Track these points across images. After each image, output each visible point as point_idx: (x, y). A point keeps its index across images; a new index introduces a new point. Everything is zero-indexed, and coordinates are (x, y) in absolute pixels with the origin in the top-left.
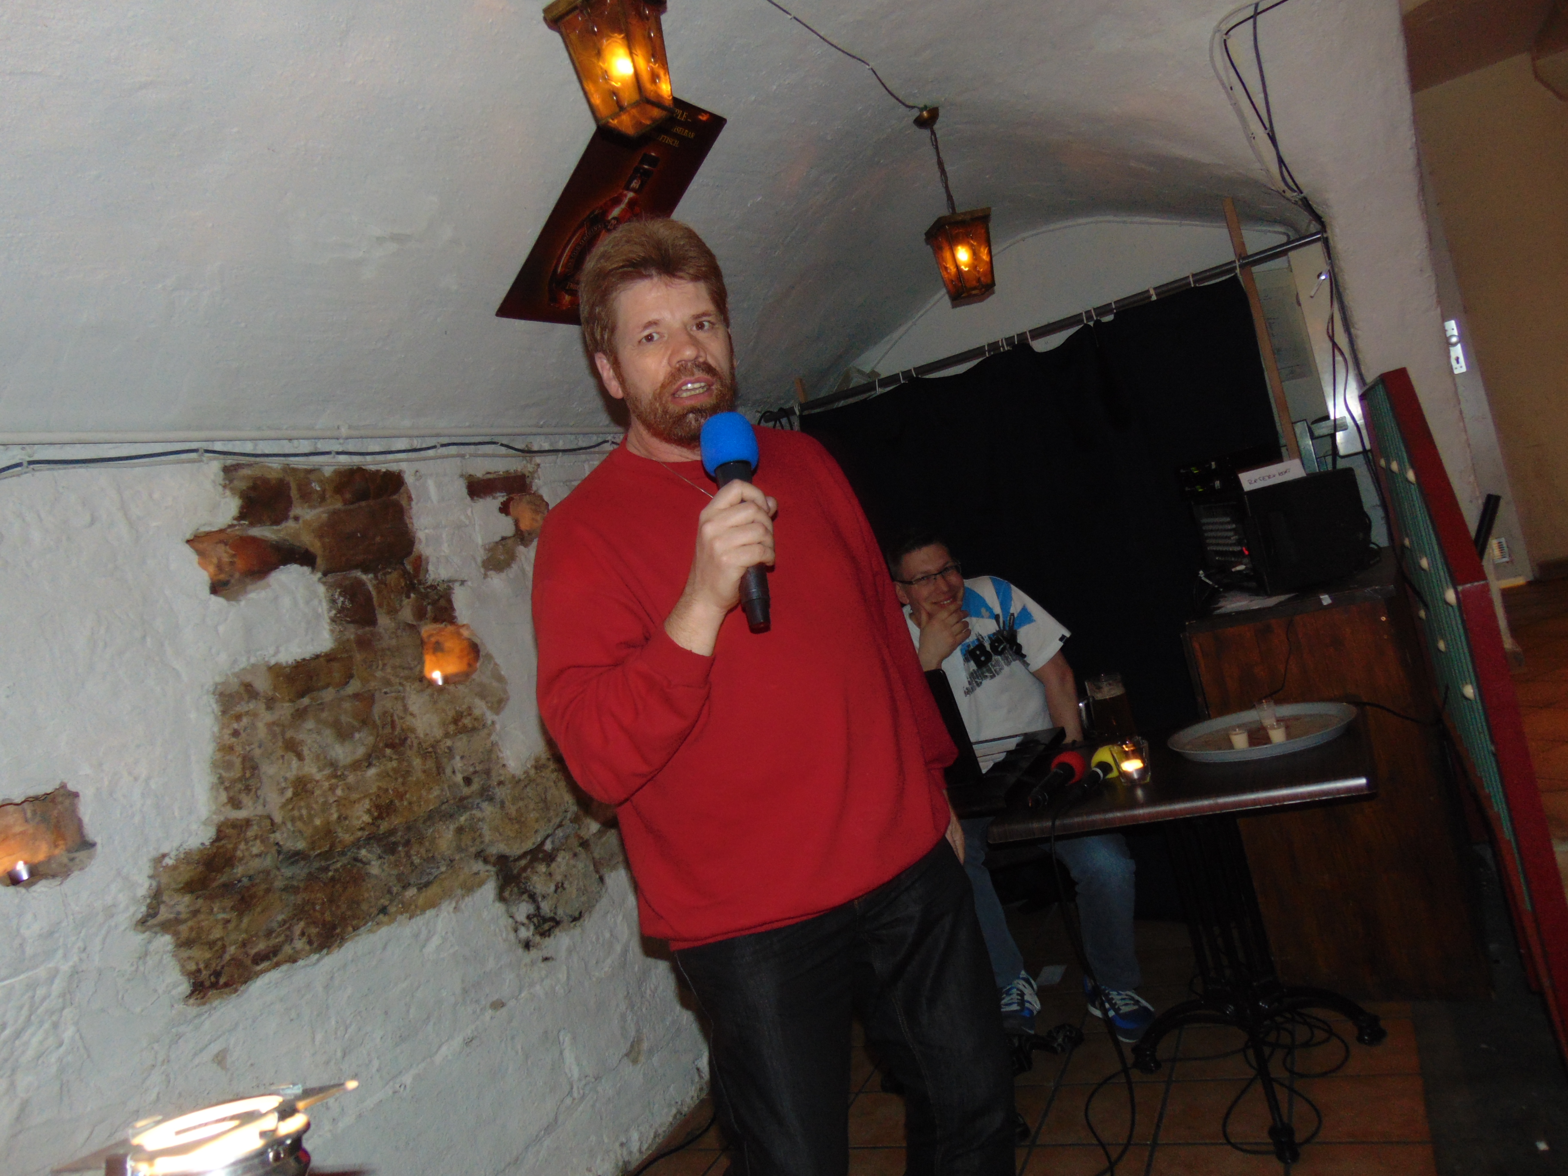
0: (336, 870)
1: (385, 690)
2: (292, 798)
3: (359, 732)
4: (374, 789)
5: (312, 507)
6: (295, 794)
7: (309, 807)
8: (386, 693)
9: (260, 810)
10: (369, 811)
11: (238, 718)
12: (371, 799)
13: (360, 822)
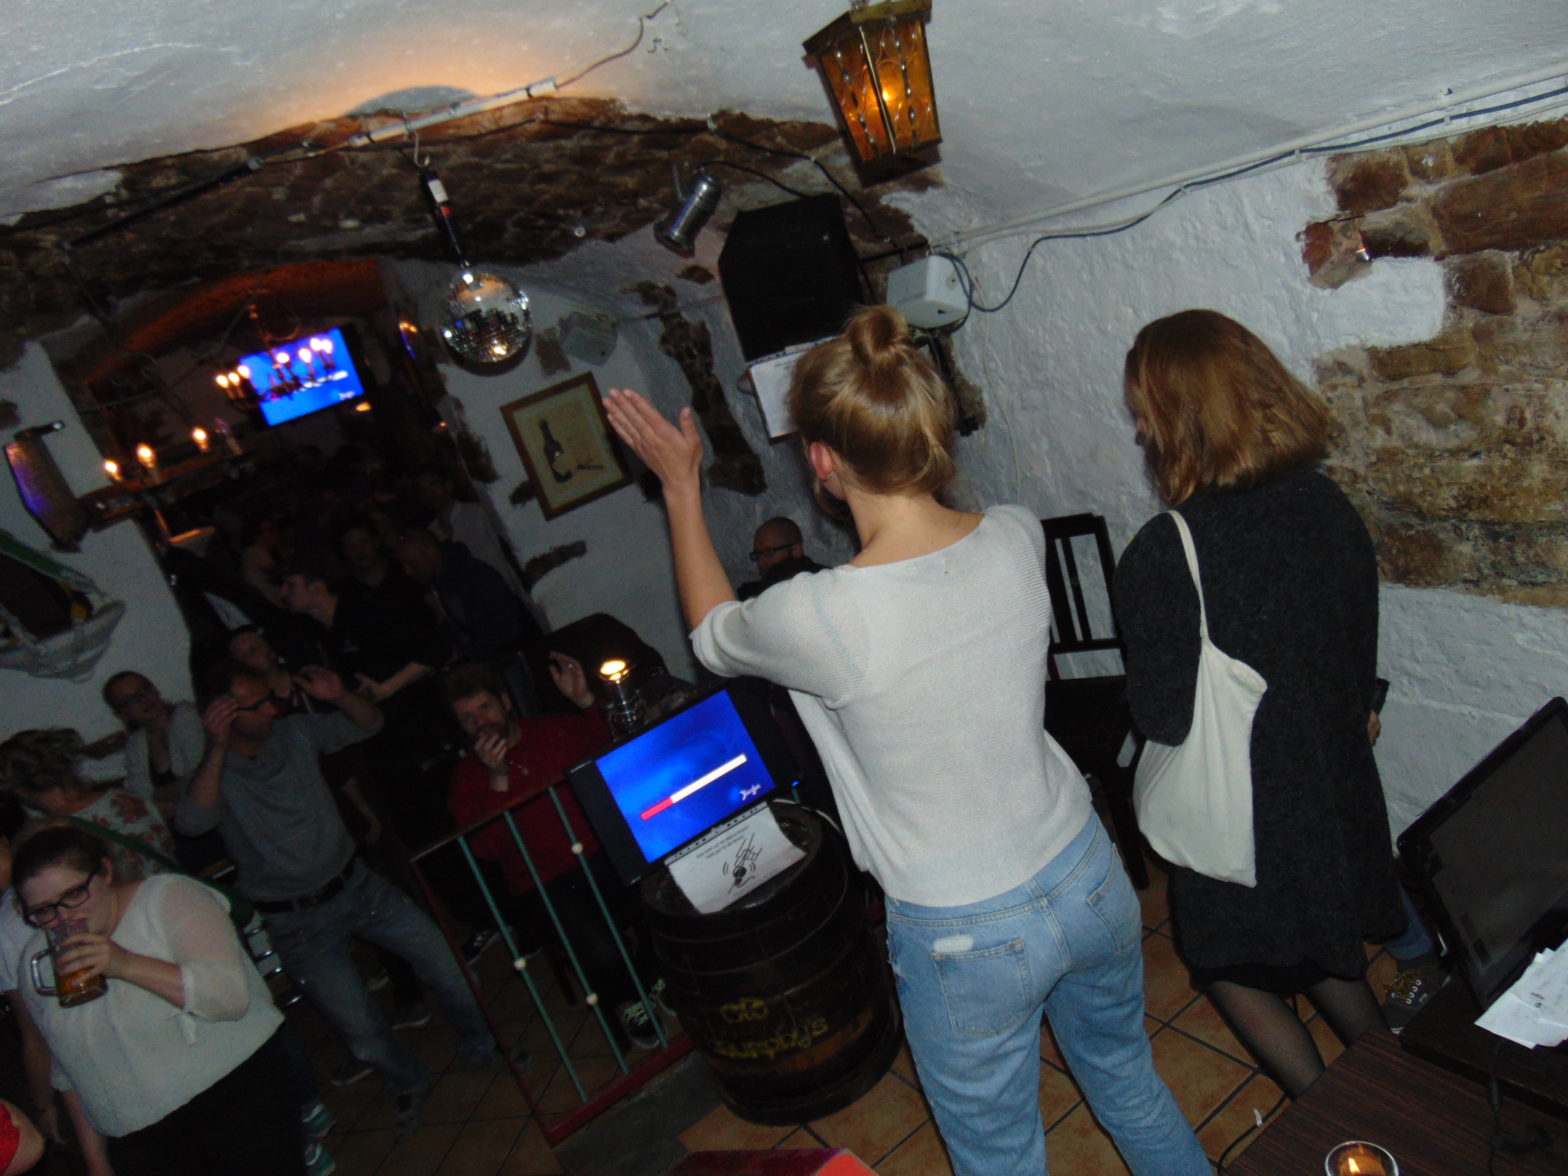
0: (1418, 532)
1: (1506, 386)
2: (1375, 464)
3: (1456, 425)
4: (1468, 479)
5: (1430, 182)
6: (1379, 459)
7: (1395, 476)
8: (1507, 390)
9: (1348, 463)
10: (1455, 497)
11: (1334, 388)
12: (1460, 489)
13: (1445, 503)
